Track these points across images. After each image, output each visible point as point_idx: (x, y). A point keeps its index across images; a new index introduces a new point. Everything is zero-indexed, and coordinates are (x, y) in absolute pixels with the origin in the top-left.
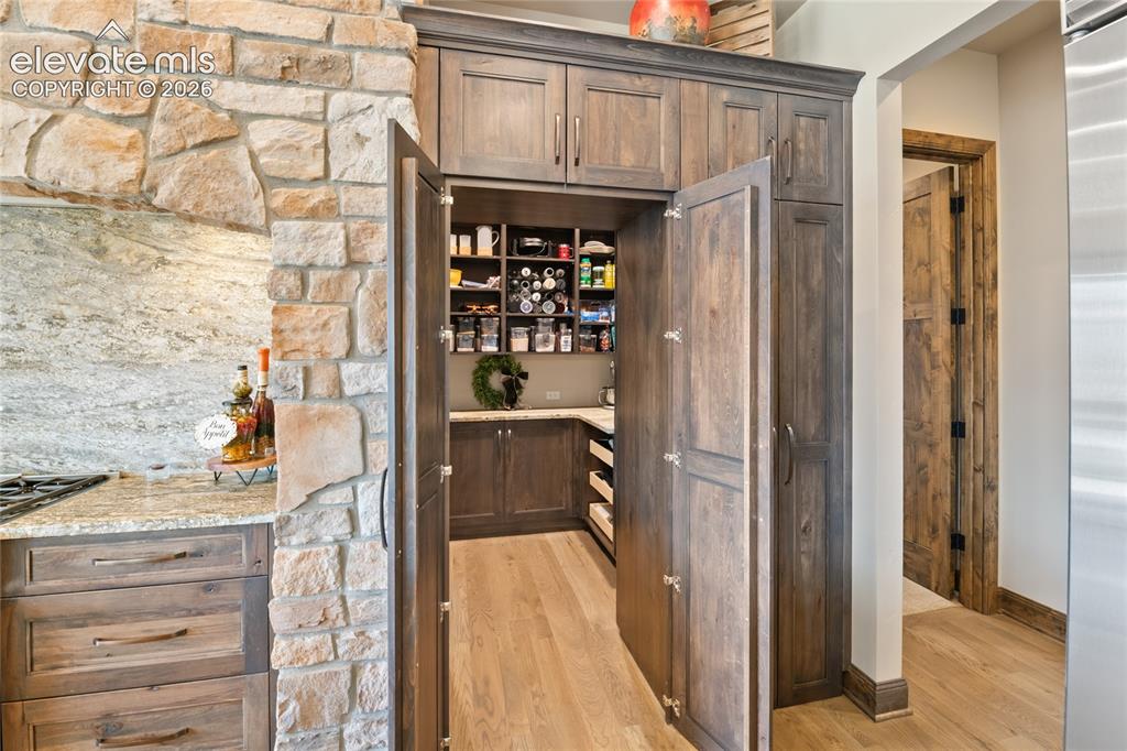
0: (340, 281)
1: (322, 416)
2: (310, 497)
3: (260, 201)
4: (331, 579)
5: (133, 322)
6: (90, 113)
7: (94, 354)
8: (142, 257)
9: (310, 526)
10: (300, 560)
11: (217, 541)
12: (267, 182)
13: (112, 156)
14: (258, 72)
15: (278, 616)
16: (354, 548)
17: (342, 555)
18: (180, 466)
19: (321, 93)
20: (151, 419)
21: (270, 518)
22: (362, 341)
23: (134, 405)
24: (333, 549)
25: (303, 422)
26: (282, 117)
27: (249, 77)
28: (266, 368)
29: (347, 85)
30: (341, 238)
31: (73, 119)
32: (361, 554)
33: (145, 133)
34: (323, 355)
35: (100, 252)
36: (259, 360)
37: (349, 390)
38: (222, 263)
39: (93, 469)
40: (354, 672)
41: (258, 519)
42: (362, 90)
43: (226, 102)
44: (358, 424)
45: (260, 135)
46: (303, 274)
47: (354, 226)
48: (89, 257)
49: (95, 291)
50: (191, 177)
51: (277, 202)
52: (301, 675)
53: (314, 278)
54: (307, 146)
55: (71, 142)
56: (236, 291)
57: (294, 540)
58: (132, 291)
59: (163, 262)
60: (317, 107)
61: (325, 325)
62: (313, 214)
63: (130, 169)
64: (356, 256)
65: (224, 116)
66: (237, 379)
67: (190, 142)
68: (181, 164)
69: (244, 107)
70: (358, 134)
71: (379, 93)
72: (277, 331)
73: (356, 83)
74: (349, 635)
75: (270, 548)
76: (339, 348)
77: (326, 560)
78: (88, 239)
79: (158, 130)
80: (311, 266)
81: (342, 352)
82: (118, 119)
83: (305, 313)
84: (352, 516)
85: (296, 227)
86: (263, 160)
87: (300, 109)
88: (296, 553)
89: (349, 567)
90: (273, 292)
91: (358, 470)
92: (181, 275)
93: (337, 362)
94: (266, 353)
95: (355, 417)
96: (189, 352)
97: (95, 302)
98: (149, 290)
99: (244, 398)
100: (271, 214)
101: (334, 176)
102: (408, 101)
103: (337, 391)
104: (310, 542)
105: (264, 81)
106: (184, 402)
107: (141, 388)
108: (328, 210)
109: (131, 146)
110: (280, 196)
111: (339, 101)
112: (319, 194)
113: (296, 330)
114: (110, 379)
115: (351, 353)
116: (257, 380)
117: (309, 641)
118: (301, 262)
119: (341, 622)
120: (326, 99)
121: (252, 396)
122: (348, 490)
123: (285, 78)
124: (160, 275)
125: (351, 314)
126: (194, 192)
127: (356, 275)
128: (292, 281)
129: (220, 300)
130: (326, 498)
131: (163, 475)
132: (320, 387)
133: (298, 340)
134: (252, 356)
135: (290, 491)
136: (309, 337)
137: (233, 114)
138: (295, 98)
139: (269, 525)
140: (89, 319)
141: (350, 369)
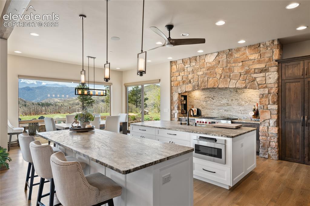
0: (267, 95)
1: (265, 111)
2: (264, 121)
3: (258, 87)
4: (267, 130)
5: (240, 100)
6: (240, 80)
7: (236, 104)
8: (241, 92)
9: (264, 124)
10: (263, 128)
11: (253, 125)
12: (259, 85)
13: (243, 84)
14: (258, 72)
15: (260, 134)
16: (269, 127)
17: (268, 128)
18: (246, 118)
19: (265, 73)
20: (243, 112)
21: (259, 123)
22: (270, 103)
23: (241, 110)
24: (267, 127)
25: (263, 112)
26: (260, 77)
27: (256, 73)
28: (257, 106)
29: (268, 72)
30: (268, 90)
31: (239, 81)
32: (270, 128)
33: (246, 81)
34: (265, 104)
35: (237, 92)
36: (257, 105)
37: (269, 108)
38: (251, 92)
39: (236, 118)
40: (270, 142)
41: (258, 123)
42: (270, 72)
43: (254, 77)
44: (270, 113)
45: (258, 80)
46: (263, 95)
47: (269, 89)
48: (236, 92)
49: (236, 96)
50: (251, 85)
51: (260, 87)
52: (263, 141)
53: (264, 95)
54: (263, 80)
55: (239, 83)
56: (253, 96)
57: (262, 125)
58: (240, 96)
59: (244, 92)
60: (264, 75)
61: (266, 101)
62: (264, 88)
63: (244, 85)
64: (269, 92)
65: (254, 78)
66: (254, 107)
67: (250, 81)
68: (249, 84)
69: (256, 77)
70: (270, 78)
71: (272, 72)
72: (260, 102)
73: (269, 71)
74: (269, 138)
75: (259, 126)
76: (267, 103)
77: (266, 128)
78: (235, 90)
79: (247, 81)
80: (264, 94)
81: (268, 104)
82: (243, 80)
83: (263, 99)
84: (269, 124)
85: (262, 90)
86: (258, 82)
87: (262, 76)
88: (262, 127)
89: (269, 130)
90: (259, 97)
91: (270, 118)
92: (246, 94)
93: (267, 105)
94: (257, 104)
95: (270, 112)
96: (247, 104)
97: (236, 98)
98: (242, 96)
99: (254, 110)
100: (259, 88)
101: (267, 83)
102: (276, 72)
103: (267, 109)
104: (264, 126)
105: (258, 73)
106: (246, 110)
107: (241, 108)
108: (266, 87)
109: (245, 83)
110: (260, 86)
111: (267, 74)
112: (265, 85)
113: (262, 101)
114: (238, 107)
115: (269, 104)
116: (256, 108)
117: (264, 137)
118: (263, 93)
119: (268, 136)
120: (266, 74)
121: (256, 110)
122: (269, 120)
123: (261, 72)
124: (244, 94)
125: (269, 99)
126: (251, 87)
127: (270, 95)
128: (262, 96)
129: (251, 97)
130: (266, 121)
131: (245, 119)
132: (265, 108)
133: (262, 102)
134: (255, 104)
135: (261, 120)
136: (264, 102)
137: (255, 78)
138: (262, 75)
139: (259, 124)
140: (236, 100)
141: (269, 106)
